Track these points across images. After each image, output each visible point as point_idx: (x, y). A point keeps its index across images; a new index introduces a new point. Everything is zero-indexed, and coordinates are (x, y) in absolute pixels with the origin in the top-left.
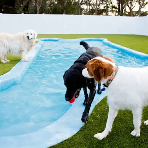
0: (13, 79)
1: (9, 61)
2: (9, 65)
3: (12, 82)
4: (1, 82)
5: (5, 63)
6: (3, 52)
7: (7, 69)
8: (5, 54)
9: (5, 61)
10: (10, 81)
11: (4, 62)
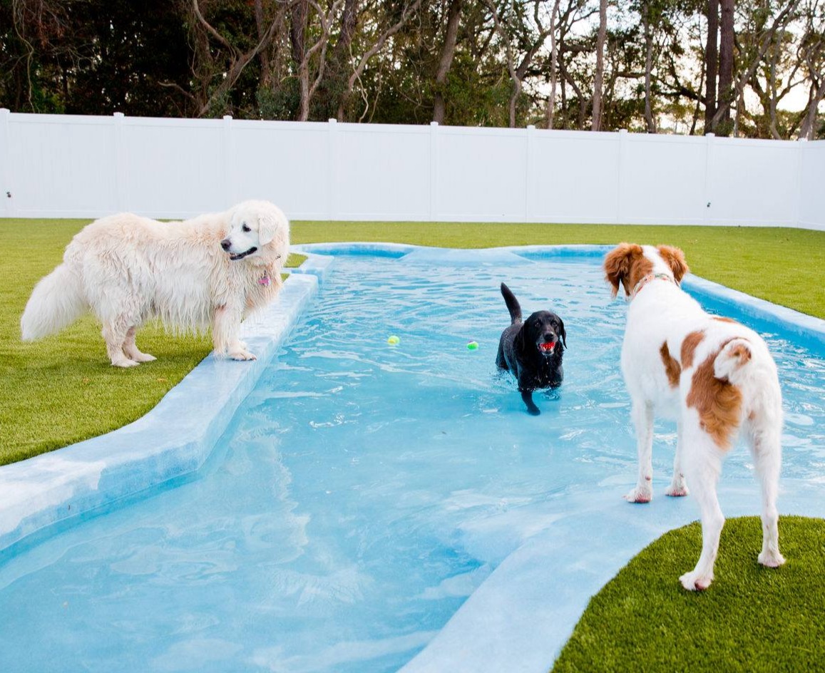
0: (166, 453)
1: (149, 357)
2: (146, 379)
3: (160, 469)
4: (105, 471)
5: (128, 371)
6: (121, 310)
7: (137, 402)
8: (131, 324)
9: (131, 357)
10: (152, 461)
11: (126, 363)
